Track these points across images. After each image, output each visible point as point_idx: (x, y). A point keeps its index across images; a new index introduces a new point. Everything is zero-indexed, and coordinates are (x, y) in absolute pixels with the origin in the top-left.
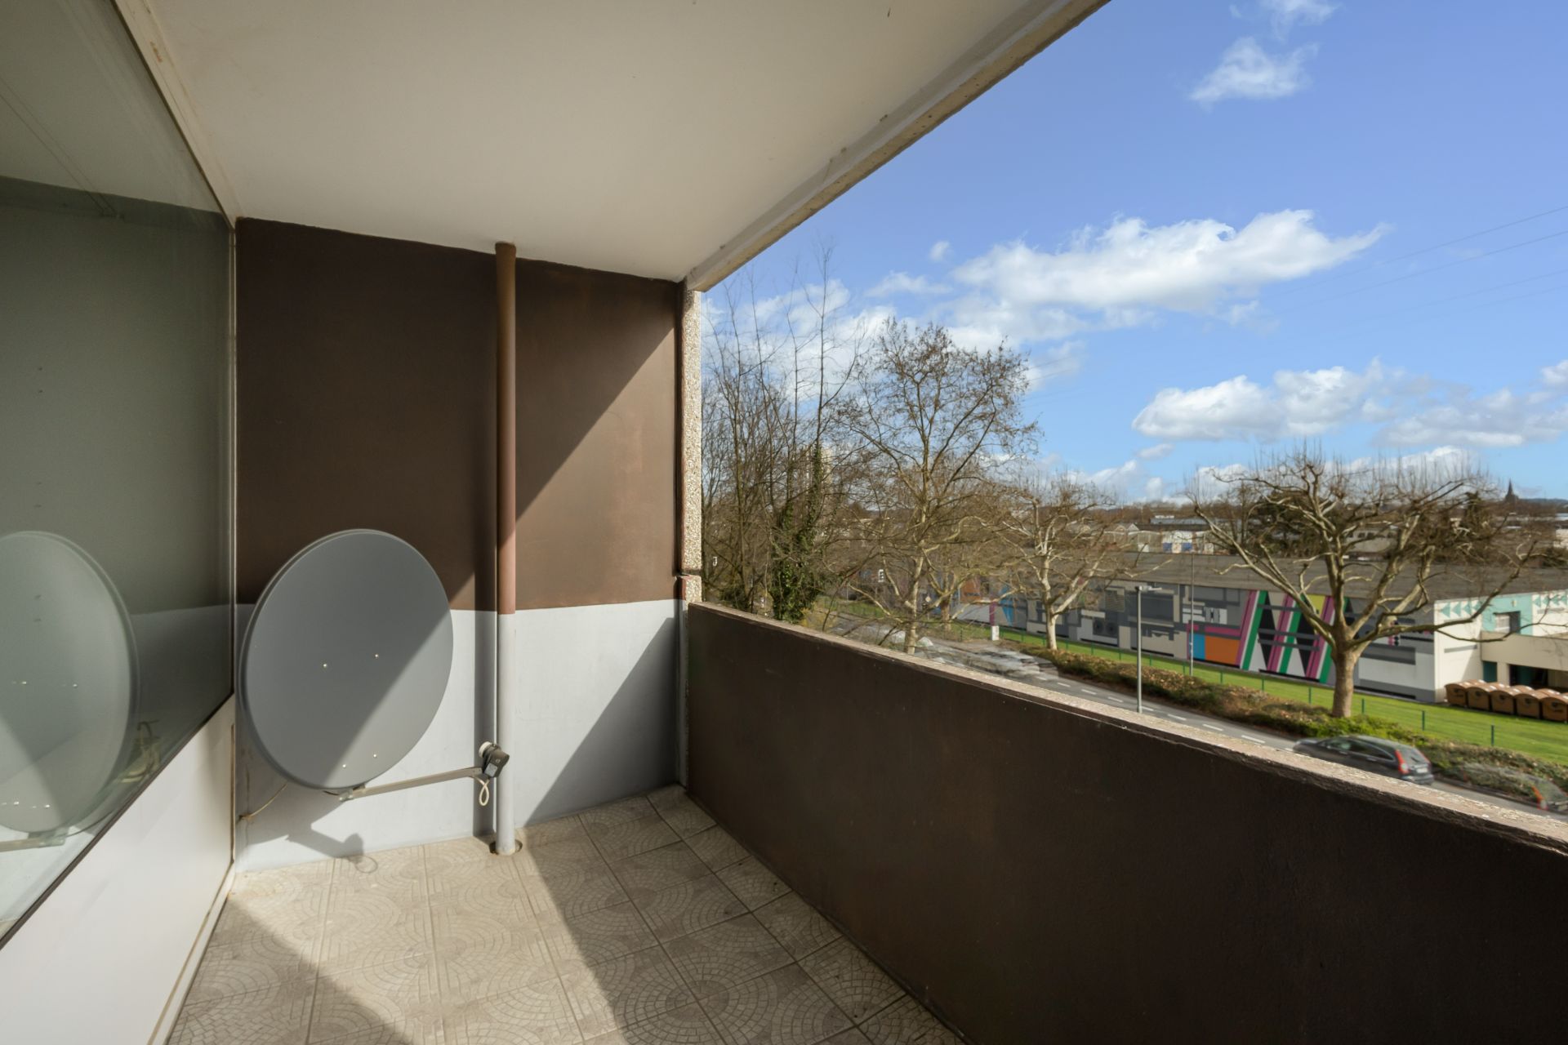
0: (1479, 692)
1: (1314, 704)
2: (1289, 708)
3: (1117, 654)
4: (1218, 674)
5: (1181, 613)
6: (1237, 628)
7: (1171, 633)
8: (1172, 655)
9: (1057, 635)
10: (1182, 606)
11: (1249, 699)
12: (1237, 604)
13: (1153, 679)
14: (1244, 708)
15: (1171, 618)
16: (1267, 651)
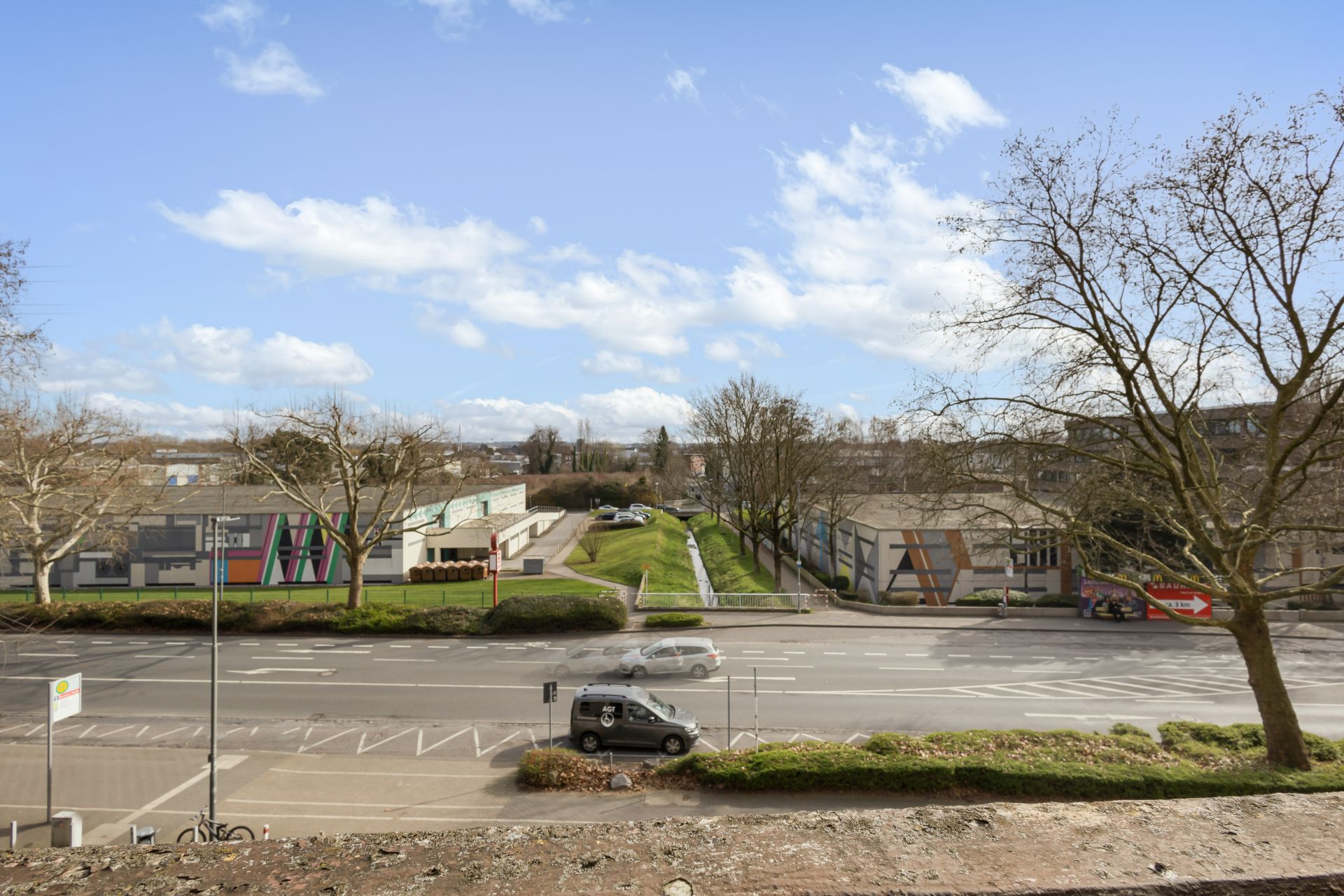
0: (427, 570)
1: (332, 602)
2: (315, 610)
3: (135, 594)
4: (248, 594)
5: (204, 542)
6: (259, 549)
7: (192, 563)
8: (193, 584)
9: (51, 586)
10: (204, 535)
11: (280, 609)
12: (259, 528)
13: (182, 612)
14: (277, 619)
15: (192, 548)
16: (285, 565)
